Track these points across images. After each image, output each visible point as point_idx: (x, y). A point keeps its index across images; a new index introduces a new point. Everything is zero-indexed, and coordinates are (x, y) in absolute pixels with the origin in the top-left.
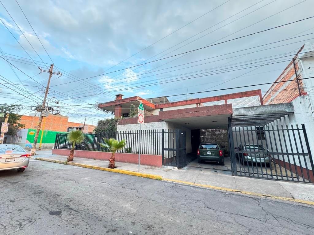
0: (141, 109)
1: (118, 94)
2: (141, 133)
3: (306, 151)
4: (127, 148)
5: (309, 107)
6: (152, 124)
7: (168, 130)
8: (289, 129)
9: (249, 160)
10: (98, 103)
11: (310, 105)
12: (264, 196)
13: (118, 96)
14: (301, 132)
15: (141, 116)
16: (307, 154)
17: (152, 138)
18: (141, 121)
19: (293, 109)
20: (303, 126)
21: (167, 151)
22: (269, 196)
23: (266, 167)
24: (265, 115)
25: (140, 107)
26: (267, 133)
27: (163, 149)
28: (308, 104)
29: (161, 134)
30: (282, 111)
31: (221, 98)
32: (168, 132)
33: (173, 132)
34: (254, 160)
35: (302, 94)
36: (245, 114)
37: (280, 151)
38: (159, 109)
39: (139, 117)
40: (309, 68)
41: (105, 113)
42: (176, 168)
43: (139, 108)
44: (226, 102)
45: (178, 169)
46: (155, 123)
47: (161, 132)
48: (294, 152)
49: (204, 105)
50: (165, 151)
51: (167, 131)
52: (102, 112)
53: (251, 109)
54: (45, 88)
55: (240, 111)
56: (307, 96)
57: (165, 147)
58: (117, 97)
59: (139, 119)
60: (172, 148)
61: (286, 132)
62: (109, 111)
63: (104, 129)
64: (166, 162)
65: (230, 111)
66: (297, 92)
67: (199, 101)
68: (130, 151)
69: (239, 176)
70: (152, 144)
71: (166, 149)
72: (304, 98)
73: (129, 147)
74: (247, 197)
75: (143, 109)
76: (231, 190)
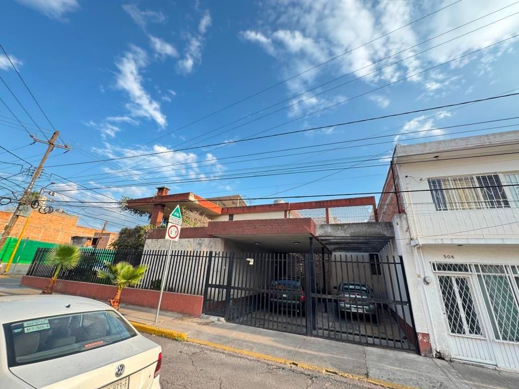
0: (176, 216)
1: (160, 186)
2: (166, 255)
3: (405, 299)
5: (407, 231)
7: (223, 253)
8: (390, 262)
11: (408, 228)
12: (327, 371)
13: (161, 189)
14: (399, 267)
15: (173, 228)
16: (406, 303)
19: (393, 232)
20: (401, 258)
22: (335, 373)
24: (362, 238)
25: (175, 213)
27: (207, 285)
28: (405, 227)
29: (208, 258)
30: (380, 234)
31: (320, 205)
32: (222, 257)
33: (226, 257)
35: (401, 211)
36: (333, 234)
40: (407, 176)
42: (222, 319)
43: (173, 215)
45: (225, 321)
46: (205, 239)
47: (208, 255)
50: (209, 289)
51: (221, 255)
53: (340, 228)
54: (35, 168)
55: (326, 229)
56: (405, 215)
57: (210, 283)
58: (159, 192)
60: (221, 284)
62: (144, 213)
64: (212, 308)
65: (308, 228)
66: (397, 210)
68: (157, 286)
71: (212, 286)
72: (400, 218)
73: (157, 279)
74: (303, 373)
75: (180, 217)
76: (283, 362)
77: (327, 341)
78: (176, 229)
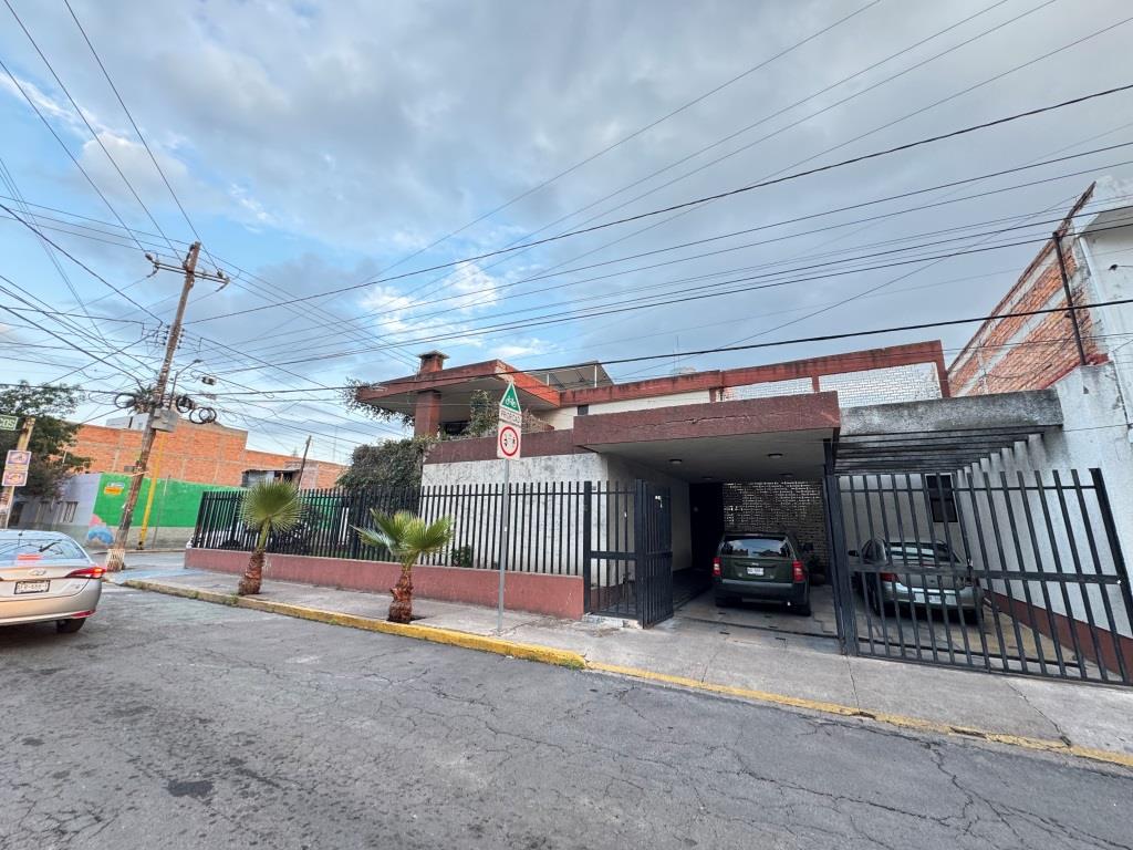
0: (510, 406)
1: (427, 350)
2: (510, 494)
3: (1109, 568)
4: (457, 547)
5: (1116, 406)
6: (550, 463)
7: (608, 483)
8: (1045, 485)
9: (903, 595)
10: (354, 383)
11: (1120, 399)
12: (957, 731)
13: (427, 358)
14: (1091, 496)
15: (508, 432)
16: (1112, 580)
17: (550, 512)
18: (510, 449)
19: (1058, 414)
20: (1096, 474)
21: (603, 562)
22: (978, 734)
23: (963, 623)
24: (959, 434)
25: (508, 400)
26: (965, 498)
27: (588, 554)
28: (1112, 397)
29: (581, 497)
30: (1019, 419)
31: (797, 372)
32: (608, 493)
33: (626, 492)
34: (920, 599)
35: (1091, 359)
36: (887, 430)
37: (1013, 566)
38: (573, 406)
39: (504, 437)
40: (1114, 267)
41: (380, 418)
42: (634, 623)
43: (504, 404)
44: (816, 384)
45: (640, 628)
46: (560, 457)
47: (581, 491)
48: (1065, 571)
49: (736, 394)
50: (594, 562)
51: (604, 489)
52: (371, 416)
53: (906, 412)
54: (168, 327)
55: (867, 418)
56: (1108, 368)
57: (594, 548)
58: (424, 364)
59: (503, 442)
60: (622, 549)
61: (1034, 497)
62: (393, 412)
63: (375, 475)
64: (600, 601)
65: (830, 417)
66: (1072, 354)
67: (719, 381)
68: (467, 559)
69: (864, 655)
70: (549, 533)
71: (599, 555)
72: (1096, 374)
73: (463, 545)
74: (897, 735)
75: (517, 409)
76: (838, 710)
77: (904, 666)
78: (513, 435)
